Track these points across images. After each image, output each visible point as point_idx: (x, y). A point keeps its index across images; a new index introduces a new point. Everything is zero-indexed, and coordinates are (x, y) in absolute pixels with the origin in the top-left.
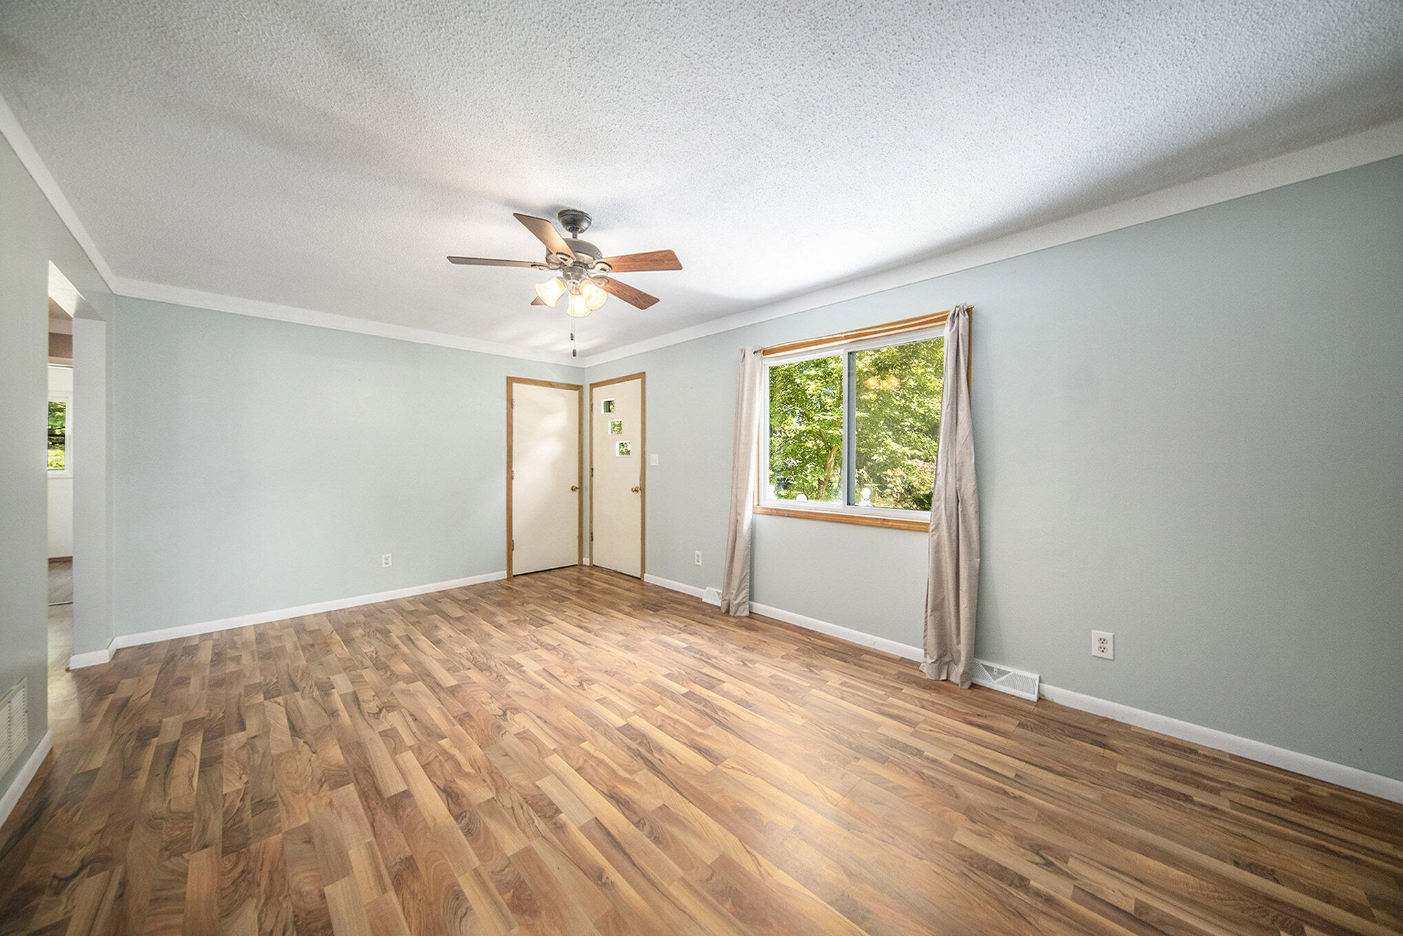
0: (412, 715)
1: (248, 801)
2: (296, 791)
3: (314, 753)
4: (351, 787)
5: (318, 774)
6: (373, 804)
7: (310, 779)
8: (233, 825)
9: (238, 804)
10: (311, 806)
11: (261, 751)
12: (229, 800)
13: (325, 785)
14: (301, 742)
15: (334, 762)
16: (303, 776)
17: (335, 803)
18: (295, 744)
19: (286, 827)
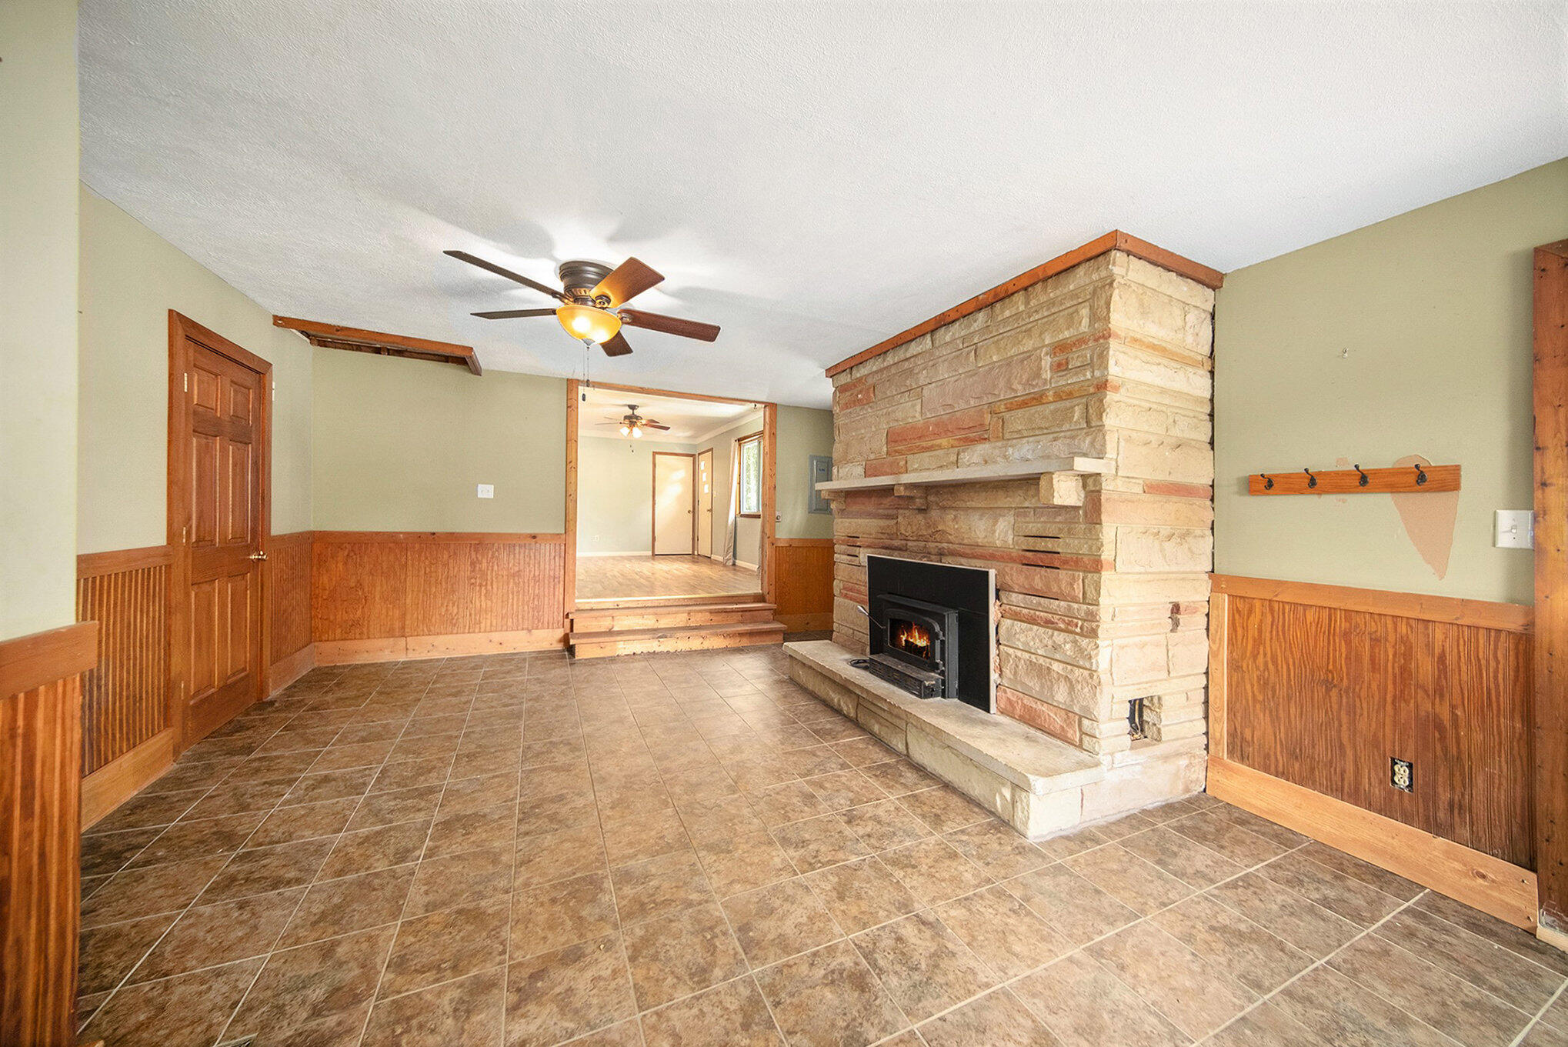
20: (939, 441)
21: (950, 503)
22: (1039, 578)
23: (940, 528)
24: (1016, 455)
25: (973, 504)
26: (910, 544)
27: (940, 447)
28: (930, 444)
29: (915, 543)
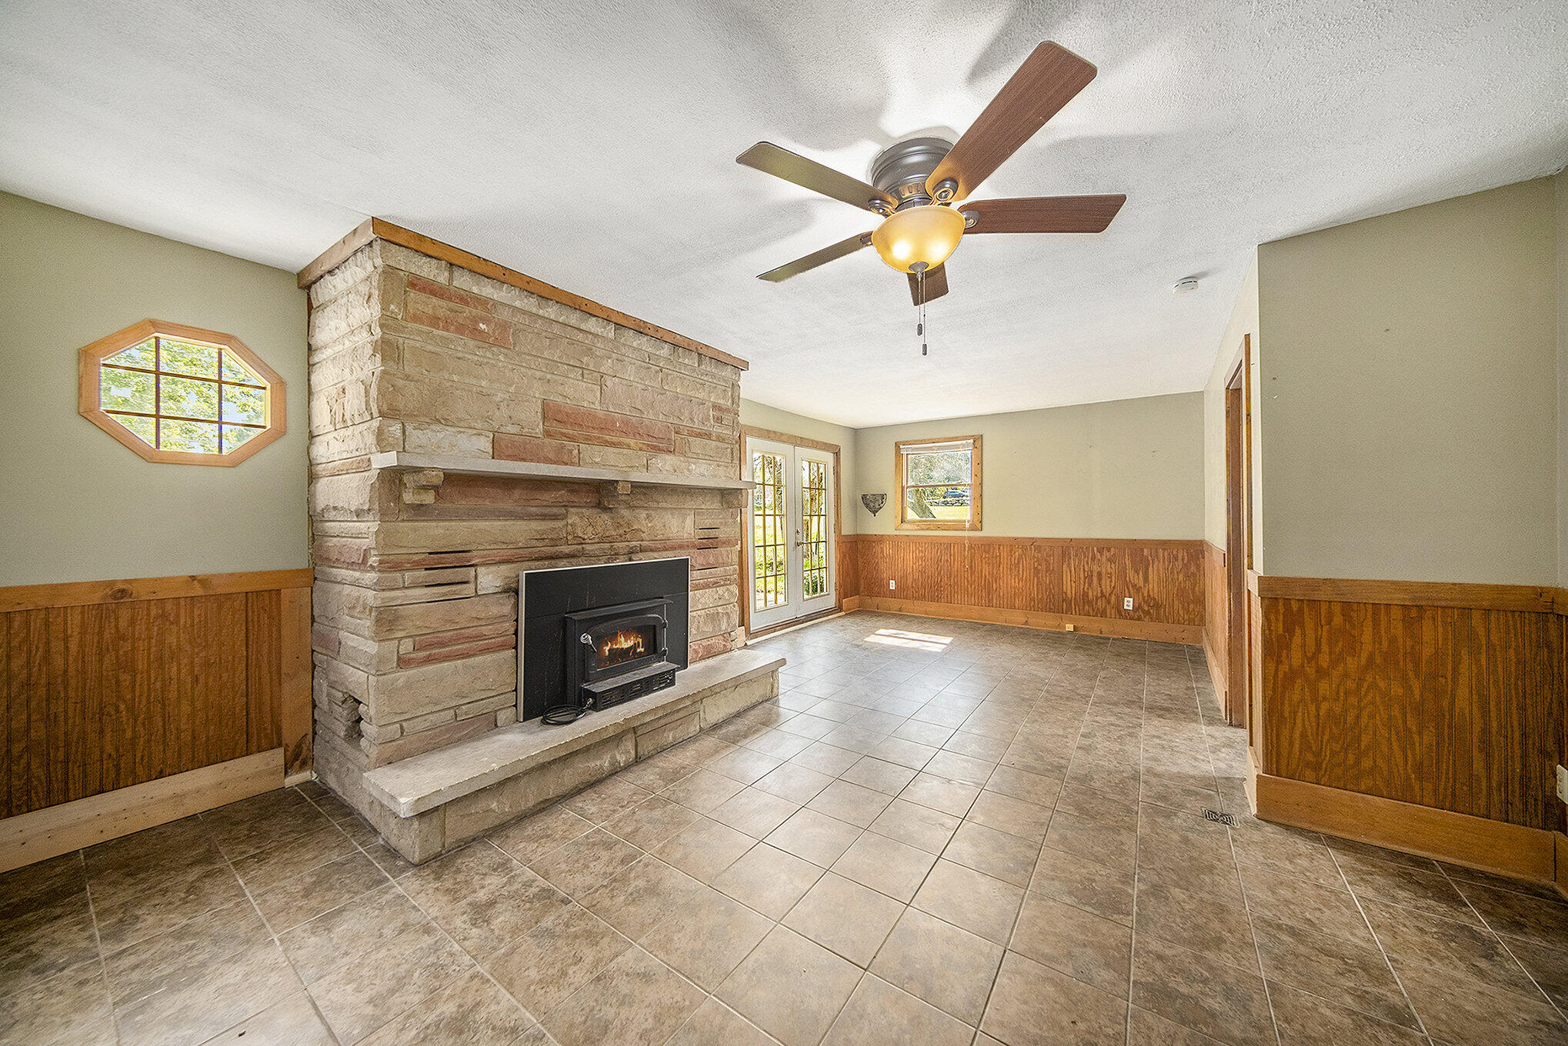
20: (627, 441)
21: (642, 503)
22: (711, 556)
23: (635, 527)
24: (698, 471)
25: (664, 505)
26: (588, 547)
27: (629, 447)
28: (615, 439)
29: (597, 546)
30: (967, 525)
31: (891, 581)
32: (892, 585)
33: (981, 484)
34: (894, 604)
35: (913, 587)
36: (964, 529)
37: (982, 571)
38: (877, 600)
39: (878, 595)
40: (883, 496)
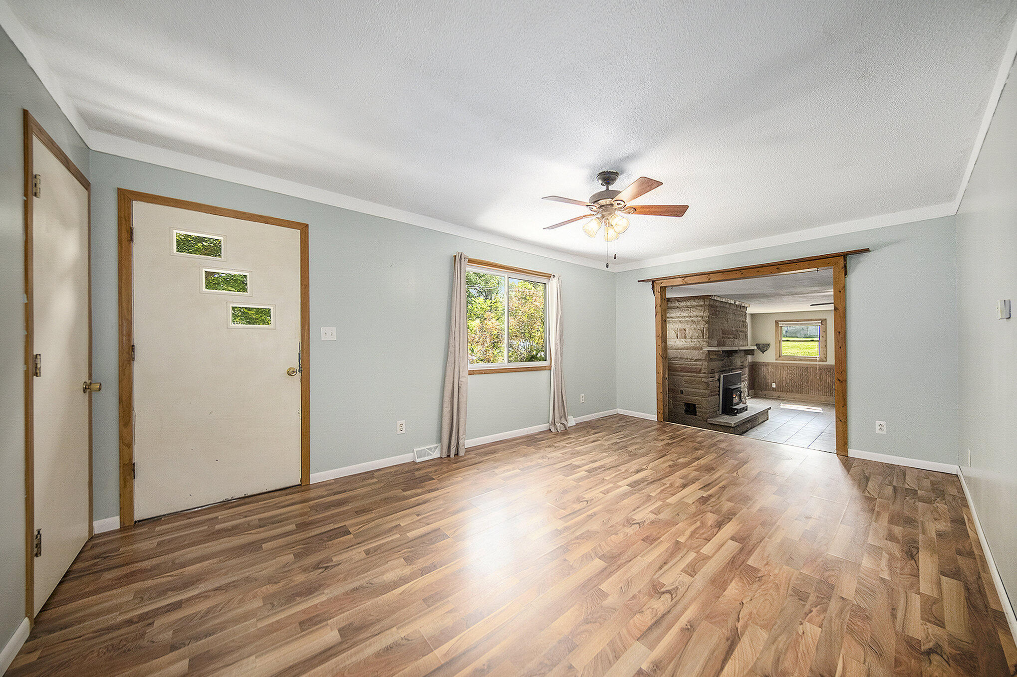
0: (660, 568)
1: (808, 607)
2: (777, 587)
3: (743, 603)
4: (750, 562)
5: (755, 586)
6: (751, 547)
7: (763, 587)
8: (823, 598)
9: (815, 610)
10: (776, 572)
11: (773, 648)
12: (818, 620)
13: (760, 575)
14: (739, 625)
15: (740, 584)
16: (765, 592)
17: (765, 562)
18: (745, 626)
19: (797, 573)
30: (818, 359)
31: (773, 384)
32: (774, 385)
33: (826, 341)
34: (776, 394)
35: (786, 386)
36: (816, 360)
37: (826, 380)
38: (765, 392)
39: (766, 390)
40: (768, 345)
